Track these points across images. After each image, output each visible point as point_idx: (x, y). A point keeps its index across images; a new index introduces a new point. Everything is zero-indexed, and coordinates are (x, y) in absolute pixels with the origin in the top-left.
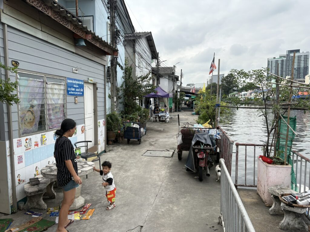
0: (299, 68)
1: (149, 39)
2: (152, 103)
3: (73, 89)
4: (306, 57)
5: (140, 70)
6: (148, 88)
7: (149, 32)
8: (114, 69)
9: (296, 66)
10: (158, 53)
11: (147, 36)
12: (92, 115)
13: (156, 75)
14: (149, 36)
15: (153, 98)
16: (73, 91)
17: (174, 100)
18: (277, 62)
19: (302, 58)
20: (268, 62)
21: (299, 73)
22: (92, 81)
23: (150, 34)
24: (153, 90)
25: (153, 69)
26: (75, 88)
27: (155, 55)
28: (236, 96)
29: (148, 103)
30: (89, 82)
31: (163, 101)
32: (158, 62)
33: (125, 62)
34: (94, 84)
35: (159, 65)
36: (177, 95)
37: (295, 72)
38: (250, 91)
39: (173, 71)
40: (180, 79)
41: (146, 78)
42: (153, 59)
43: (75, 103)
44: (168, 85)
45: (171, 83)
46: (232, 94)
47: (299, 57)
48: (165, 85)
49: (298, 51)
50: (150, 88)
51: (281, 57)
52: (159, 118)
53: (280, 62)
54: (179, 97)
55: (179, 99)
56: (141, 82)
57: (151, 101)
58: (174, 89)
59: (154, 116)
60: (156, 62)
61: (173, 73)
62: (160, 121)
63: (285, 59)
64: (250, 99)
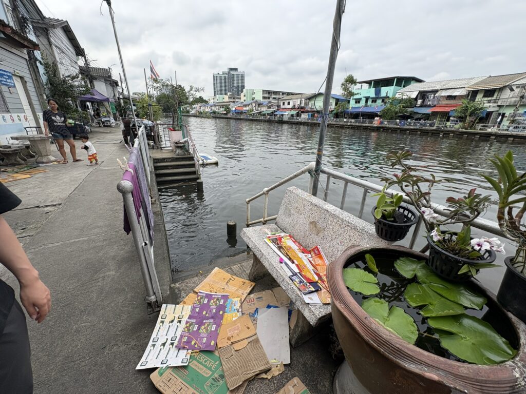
0: (238, 86)
1: (67, 30)
2: (90, 108)
3: (5, 80)
4: (243, 76)
5: (65, 68)
6: (81, 89)
7: (65, 20)
8: (33, 63)
9: (235, 84)
10: (83, 49)
11: (63, 25)
12: (29, 107)
13: (87, 76)
14: (65, 26)
15: (89, 102)
16: (5, 81)
17: (117, 107)
18: (221, 77)
19: (240, 77)
20: (214, 77)
21: (238, 91)
22: (18, 73)
23: (66, 24)
24: (87, 91)
25: (81, 69)
26: (6, 79)
27: (80, 52)
28: (188, 108)
29: (85, 108)
30: (16, 74)
31: (103, 105)
32: (86, 61)
33: (42, 55)
34: (21, 78)
35: (88, 65)
36: (120, 103)
37: (235, 89)
38: (199, 105)
39: (109, 74)
40: (119, 84)
41: (77, 78)
42: (78, 55)
43: (10, 92)
44: (106, 90)
45: (110, 88)
46: (184, 106)
47: (238, 75)
48: (101, 89)
49: (236, 70)
50: (84, 89)
51: (223, 73)
52: (103, 123)
53: (223, 78)
54: (123, 104)
55: (123, 107)
56: (70, 81)
57: (88, 105)
58: (115, 95)
59: (96, 121)
60: (84, 59)
61: (110, 77)
62: (104, 126)
63: (227, 76)
64: (201, 113)
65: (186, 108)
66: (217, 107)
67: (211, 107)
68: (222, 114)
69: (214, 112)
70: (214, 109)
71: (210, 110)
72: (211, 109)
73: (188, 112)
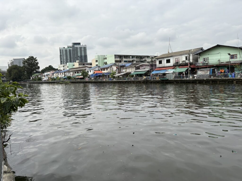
0: (81, 56)
18: (66, 50)
20: (60, 50)
21: (82, 60)
38: (51, 71)
46: (35, 75)
49: (79, 44)
51: (68, 47)
53: (68, 51)
63: (71, 49)
64: (53, 79)
65: (38, 76)
66: (71, 73)
67: (65, 73)
68: (78, 78)
69: (69, 78)
70: (68, 74)
71: (63, 75)
72: (65, 75)
73: (40, 79)
